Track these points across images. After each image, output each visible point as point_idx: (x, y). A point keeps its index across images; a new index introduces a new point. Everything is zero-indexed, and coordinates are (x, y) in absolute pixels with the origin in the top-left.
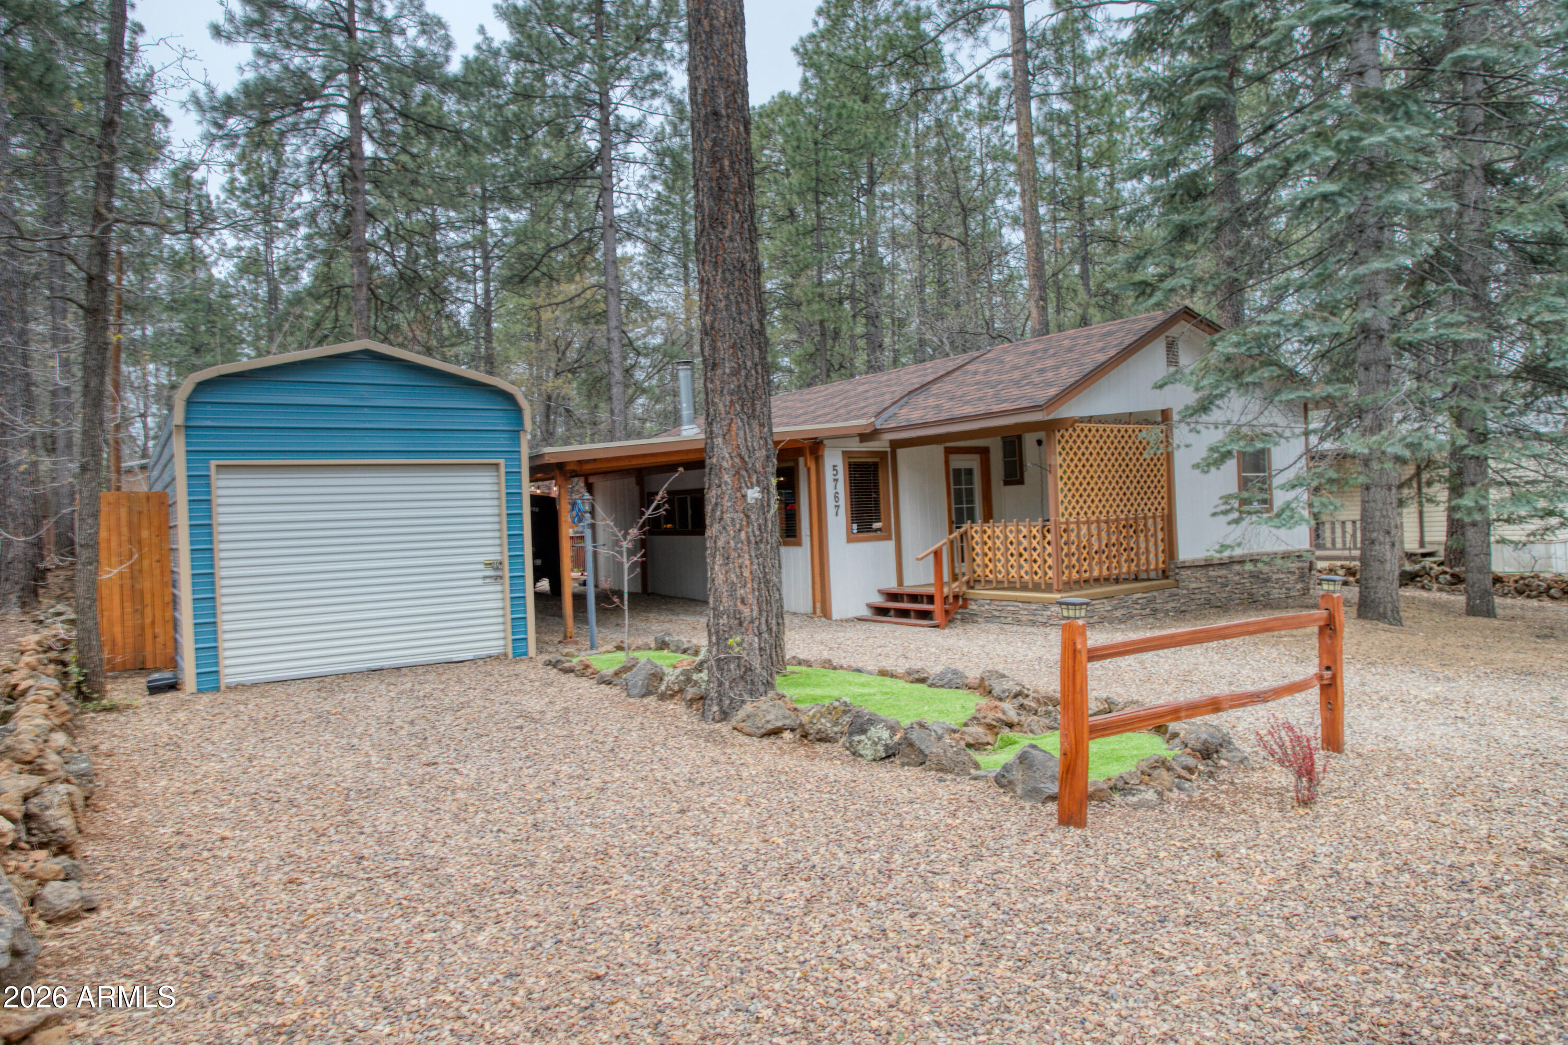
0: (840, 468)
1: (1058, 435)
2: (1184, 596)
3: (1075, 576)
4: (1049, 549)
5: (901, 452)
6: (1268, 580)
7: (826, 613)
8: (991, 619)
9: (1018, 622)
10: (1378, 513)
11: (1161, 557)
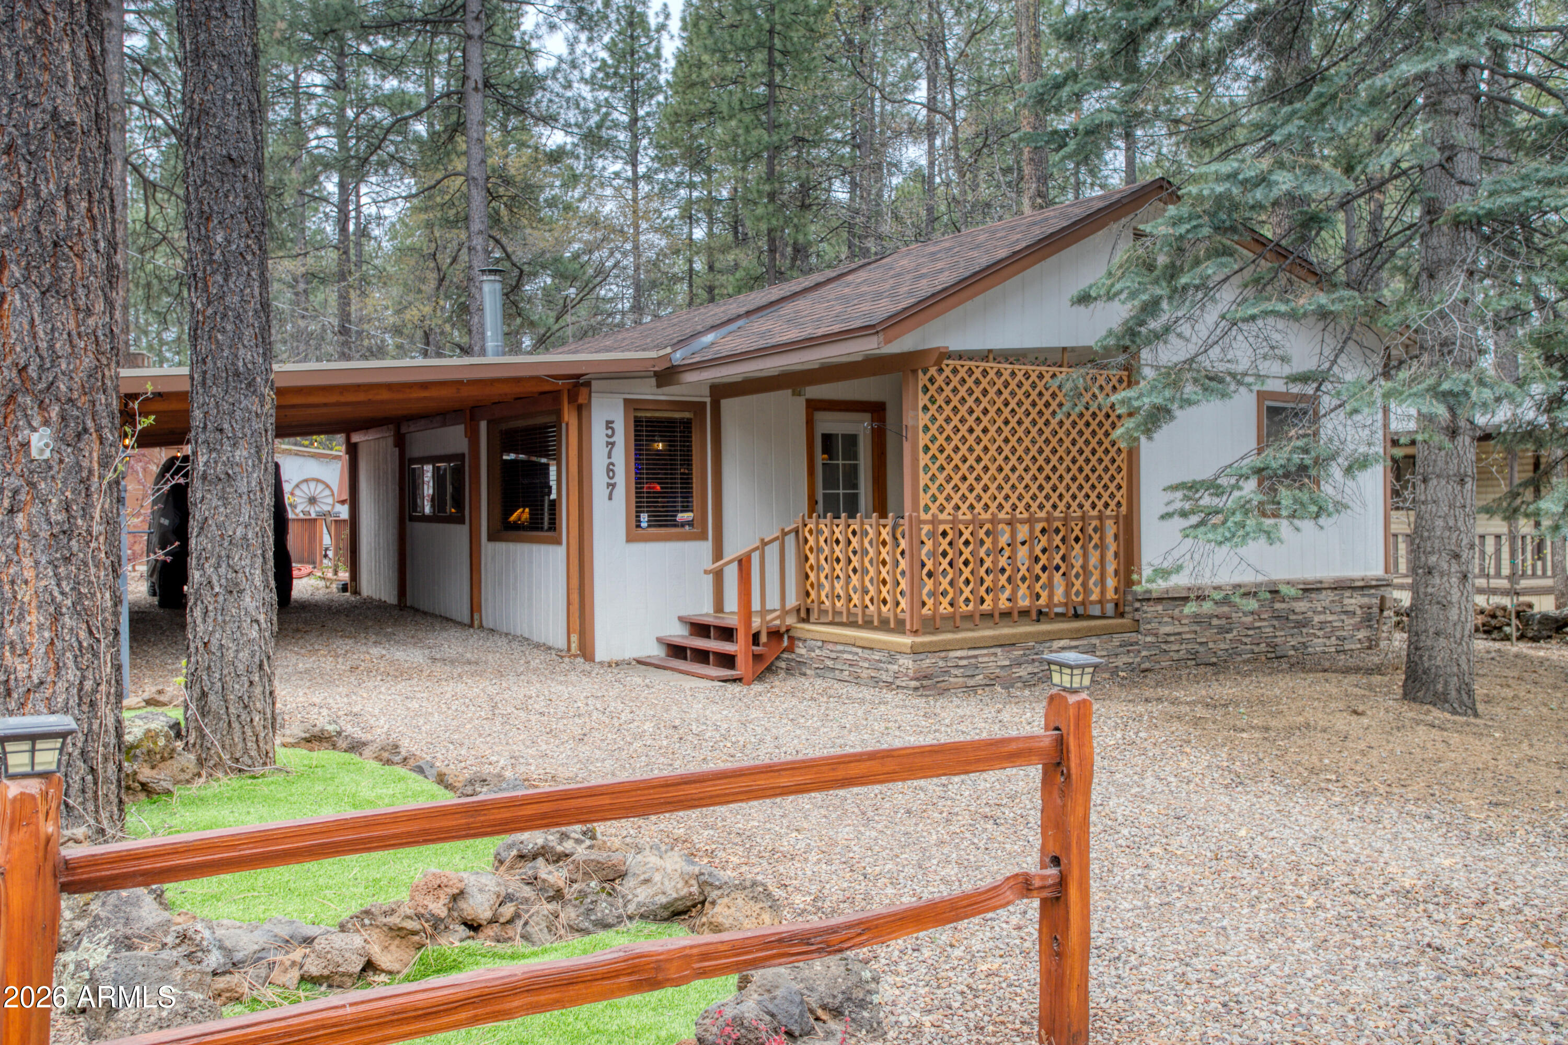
0: (619, 427)
1: (923, 379)
2: (1148, 646)
3: (945, 608)
4: (903, 564)
5: (726, 404)
6: (1303, 624)
7: (586, 651)
8: (823, 671)
9: (857, 680)
10: (1440, 523)
11: (1111, 583)
